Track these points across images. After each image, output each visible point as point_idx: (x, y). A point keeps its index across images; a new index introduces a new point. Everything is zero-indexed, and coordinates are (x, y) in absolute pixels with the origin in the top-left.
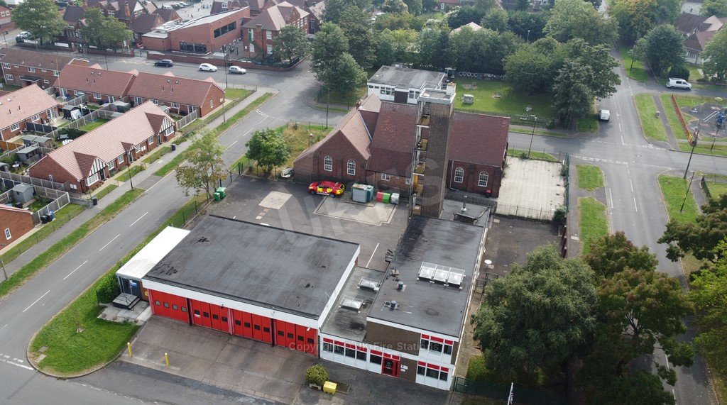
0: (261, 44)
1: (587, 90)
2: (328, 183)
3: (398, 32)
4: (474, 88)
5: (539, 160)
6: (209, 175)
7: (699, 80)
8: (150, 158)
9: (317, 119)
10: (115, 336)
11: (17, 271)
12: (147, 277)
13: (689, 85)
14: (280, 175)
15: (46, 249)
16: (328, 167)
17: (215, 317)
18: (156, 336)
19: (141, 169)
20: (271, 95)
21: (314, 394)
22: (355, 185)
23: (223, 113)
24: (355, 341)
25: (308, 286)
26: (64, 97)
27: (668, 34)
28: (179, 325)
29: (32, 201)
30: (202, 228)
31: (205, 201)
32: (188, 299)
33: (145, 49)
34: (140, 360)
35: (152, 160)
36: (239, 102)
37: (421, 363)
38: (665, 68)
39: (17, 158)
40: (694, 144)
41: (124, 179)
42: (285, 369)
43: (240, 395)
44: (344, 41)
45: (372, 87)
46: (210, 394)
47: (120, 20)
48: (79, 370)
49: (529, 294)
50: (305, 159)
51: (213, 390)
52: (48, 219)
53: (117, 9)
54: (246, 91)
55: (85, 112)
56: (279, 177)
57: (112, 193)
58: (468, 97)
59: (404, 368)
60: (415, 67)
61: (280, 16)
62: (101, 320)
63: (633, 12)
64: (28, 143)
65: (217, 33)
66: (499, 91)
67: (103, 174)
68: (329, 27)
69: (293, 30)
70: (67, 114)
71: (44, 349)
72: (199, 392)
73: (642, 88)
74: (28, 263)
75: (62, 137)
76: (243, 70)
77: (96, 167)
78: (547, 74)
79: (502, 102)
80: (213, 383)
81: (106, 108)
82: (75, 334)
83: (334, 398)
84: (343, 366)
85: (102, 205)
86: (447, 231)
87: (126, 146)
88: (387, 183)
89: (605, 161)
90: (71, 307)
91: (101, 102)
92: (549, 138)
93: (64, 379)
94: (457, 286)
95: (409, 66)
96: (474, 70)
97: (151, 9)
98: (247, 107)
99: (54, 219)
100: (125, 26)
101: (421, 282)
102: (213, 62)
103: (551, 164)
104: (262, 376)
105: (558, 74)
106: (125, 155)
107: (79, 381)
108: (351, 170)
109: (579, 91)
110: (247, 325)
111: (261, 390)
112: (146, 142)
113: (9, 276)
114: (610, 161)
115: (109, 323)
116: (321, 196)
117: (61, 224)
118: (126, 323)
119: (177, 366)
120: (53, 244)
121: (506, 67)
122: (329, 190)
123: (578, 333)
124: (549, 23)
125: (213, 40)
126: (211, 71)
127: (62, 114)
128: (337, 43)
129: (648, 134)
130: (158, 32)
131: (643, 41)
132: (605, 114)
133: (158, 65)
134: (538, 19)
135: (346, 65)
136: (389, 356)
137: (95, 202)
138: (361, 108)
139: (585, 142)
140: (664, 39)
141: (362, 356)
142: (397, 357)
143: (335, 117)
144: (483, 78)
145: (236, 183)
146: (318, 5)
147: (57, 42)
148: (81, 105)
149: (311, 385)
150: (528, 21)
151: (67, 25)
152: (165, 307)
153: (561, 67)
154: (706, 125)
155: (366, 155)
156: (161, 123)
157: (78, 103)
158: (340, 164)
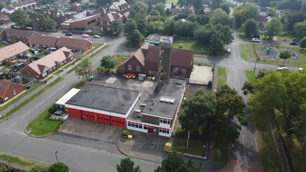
0: (105, 27)
1: (222, 42)
2: (130, 74)
3: (156, 22)
4: (183, 42)
5: (204, 66)
6: (87, 72)
7: (263, 39)
8: (65, 67)
9: (126, 53)
10: (56, 124)
11: (19, 105)
12: (66, 103)
13: (259, 40)
14: (113, 72)
15: (29, 98)
16: (130, 69)
17: (91, 116)
18: (70, 124)
19: (62, 71)
20: (109, 45)
21: (125, 139)
22: (139, 74)
23: (92, 52)
24: (139, 122)
25: (122, 105)
26: (32, 47)
27: (252, 22)
28: (78, 120)
29: (22, 82)
30: (85, 88)
31: (86, 81)
32: (81, 110)
33: (61, 29)
34: (65, 131)
35: (66, 68)
36: (97, 48)
37: (160, 128)
38: (252, 35)
39: (16, 67)
40: (259, 60)
41: (56, 74)
42: (115, 132)
43: (99, 140)
44: (136, 25)
45: (146, 42)
46: (89, 141)
47: (51, 19)
48: (44, 135)
49: (194, 102)
50: (122, 66)
51: (90, 139)
52: (29, 88)
53: (50, 15)
54: (100, 44)
55: (40, 51)
56: (113, 73)
57: (52, 79)
58: (181, 45)
59: (155, 130)
60: (162, 35)
61: (112, 16)
62: (50, 119)
63: (241, 15)
64: (19, 62)
65: (89, 23)
66: (192, 43)
67: (48, 72)
68: (130, 20)
69: (117, 22)
70: (33, 52)
71: (30, 129)
72: (85, 140)
73: (243, 41)
74: (22, 102)
75: (32, 60)
76: (99, 37)
77: (45, 70)
78: (208, 36)
79: (193, 47)
80: (90, 137)
81: (48, 50)
82: (41, 124)
83: (131, 140)
84: (135, 131)
85: (48, 83)
86: (170, 87)
87: (56, 62)
88: (151, 74)
89: (228, 66)
90: (39, 116)
91: (46, 48)
92: (209, 59)
93: (39, 138)
94: (172, 103)
95: (160, 35)
96: (183, 36)
97: (63, 14)
98: (101, 49)
99: (31, 88)
100: (54, 21)
101: (161, 102)
102: (87, 34)
103: (209, 67)
104: (107, 135)
105: (212, 36)
106: (56, 66)
107: (44, 138)
108: (138, 69)
109: (219, 42)
110: (102, 119)
111: (107, 139)
112: (63, 62)
113: (16, 106)
114: (229, 66)
115: (53, 120)
116: (128, 79)
117: (34, 89)
118: (59, 120)
119: (78, 132)
120: (31, 96)
121: (194, 34)
122: (130, 76)
123: (210, 114)
124: (211, 19)
125: (87, 26)
126: (87, 37)
127: (31, 52)
128: (133, 25)
129: (243, 57)
130: (66, 23)
131: (243, 25)
132: (229, 50)
133: (67, 35)
134: (207, 18)
135: (137, 34)
136: (150, 126)
137: (46, 82)
138: (141, 48)
139: (221, 60)
140: (251, 24)
141: (141, 127)
142: (152, 127)
143: (133, 52)
144: (187, 38)
145: (97, 75)
146: (126, 13)
147: (27, 27)
148: (38, 49)
149: (124, 137)
150: (203, 18)
151: (31, 20)
152: (73, 114)
153: (213, 34)
154: (264, 54)
155: (143, 64)
156: (69, 55)
157: (37, 48)
158: (134, 67)
